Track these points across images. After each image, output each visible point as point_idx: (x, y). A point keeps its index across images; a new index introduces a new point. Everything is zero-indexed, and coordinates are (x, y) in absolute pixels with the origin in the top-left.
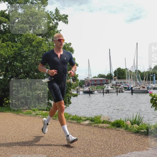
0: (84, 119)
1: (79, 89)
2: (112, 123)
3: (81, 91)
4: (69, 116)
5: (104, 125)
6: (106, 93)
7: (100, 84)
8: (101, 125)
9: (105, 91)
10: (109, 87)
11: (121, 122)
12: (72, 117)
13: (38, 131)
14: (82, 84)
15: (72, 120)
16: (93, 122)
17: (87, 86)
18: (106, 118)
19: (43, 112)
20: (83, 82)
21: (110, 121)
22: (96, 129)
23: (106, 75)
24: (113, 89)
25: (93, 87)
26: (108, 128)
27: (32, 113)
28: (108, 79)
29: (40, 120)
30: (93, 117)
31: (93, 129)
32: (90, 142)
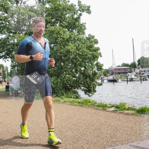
0: (110, 106)
1: (104, 78)
2: (137, 110)
3: (105, 79)
4: (95, 104)
5: (130, 112)
6: (130, 81)
7: (124, 73)
8: (126, 112)
9: (129, 80)
10: (133, 75)
11: (146, 109)
12: (98, 104)
13: (66, 117)
14: (106, 73)
15: (98, 107)
16: (118, 109)
17: (111, 75)
18: (130, 105)
19: (71, 99)
20: (108, 71)
21: (135, 108)
22: (121, 116)
23: (130, 64)
24: (136, 77)
25: (117, 75)
26: (133, 114)
27: (61, 100)
28: (132, 68)
29: (68, 107)
30: (118, 104)
31: (119, 116)
32: (116, 128)
